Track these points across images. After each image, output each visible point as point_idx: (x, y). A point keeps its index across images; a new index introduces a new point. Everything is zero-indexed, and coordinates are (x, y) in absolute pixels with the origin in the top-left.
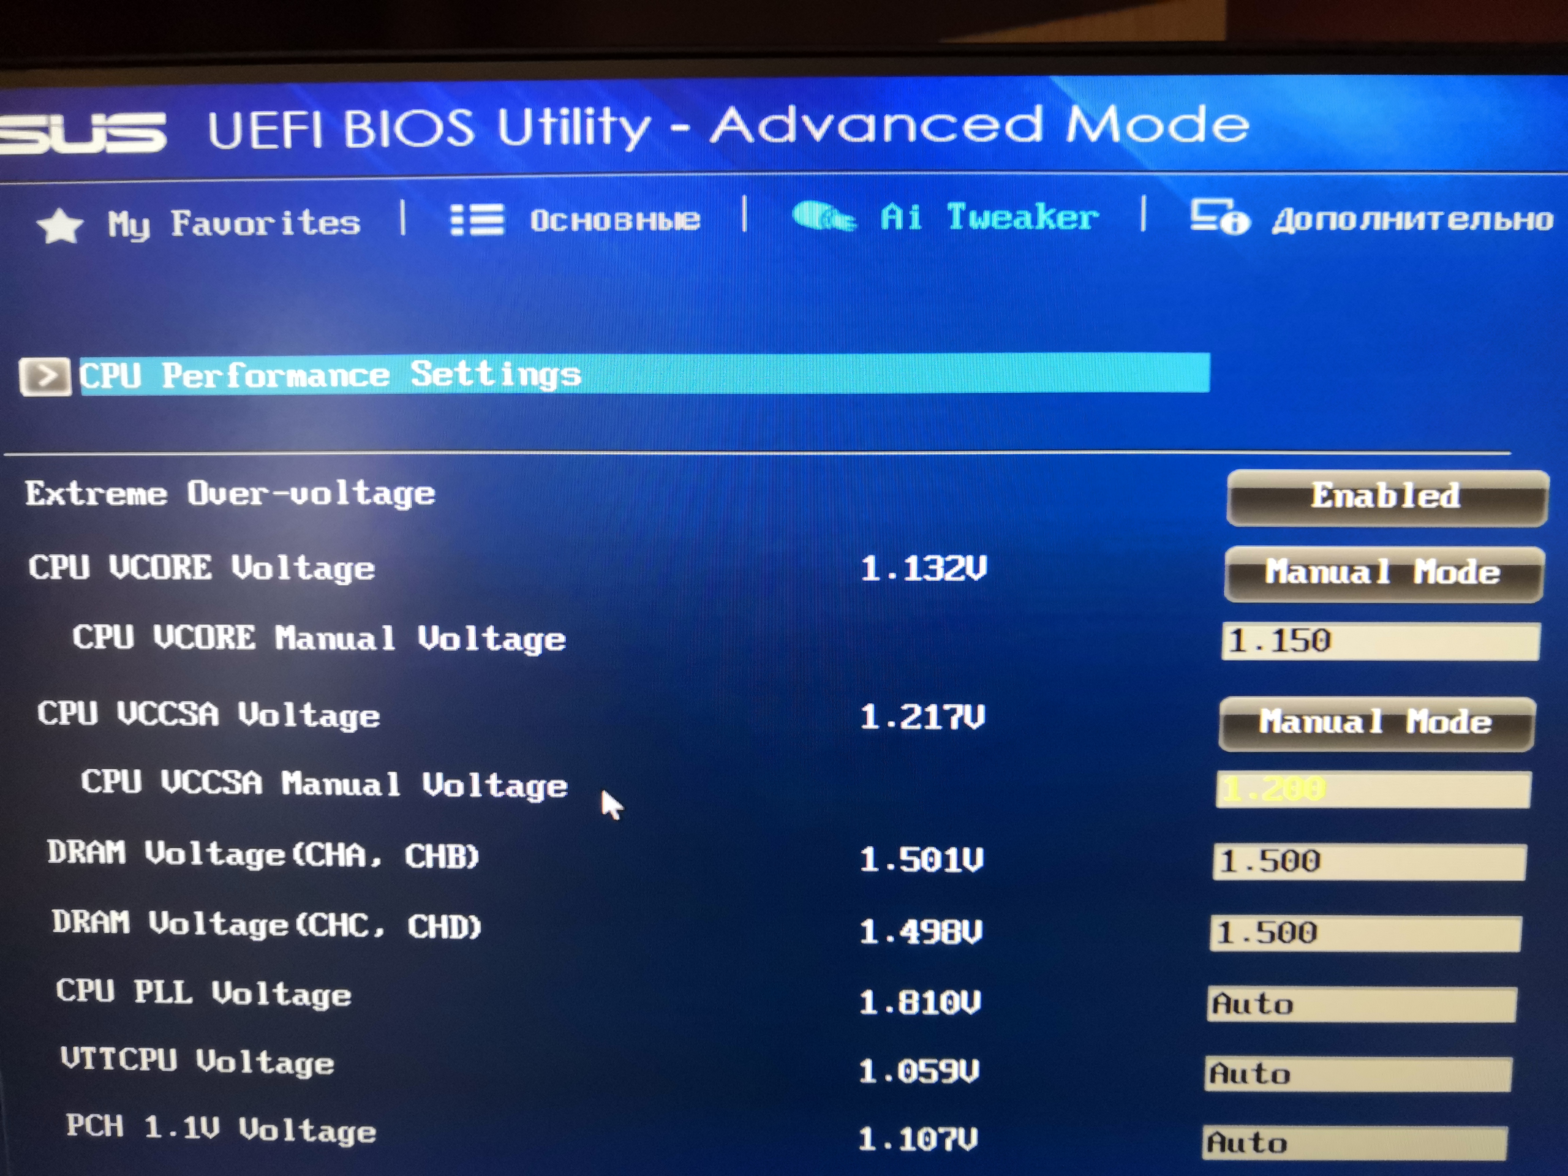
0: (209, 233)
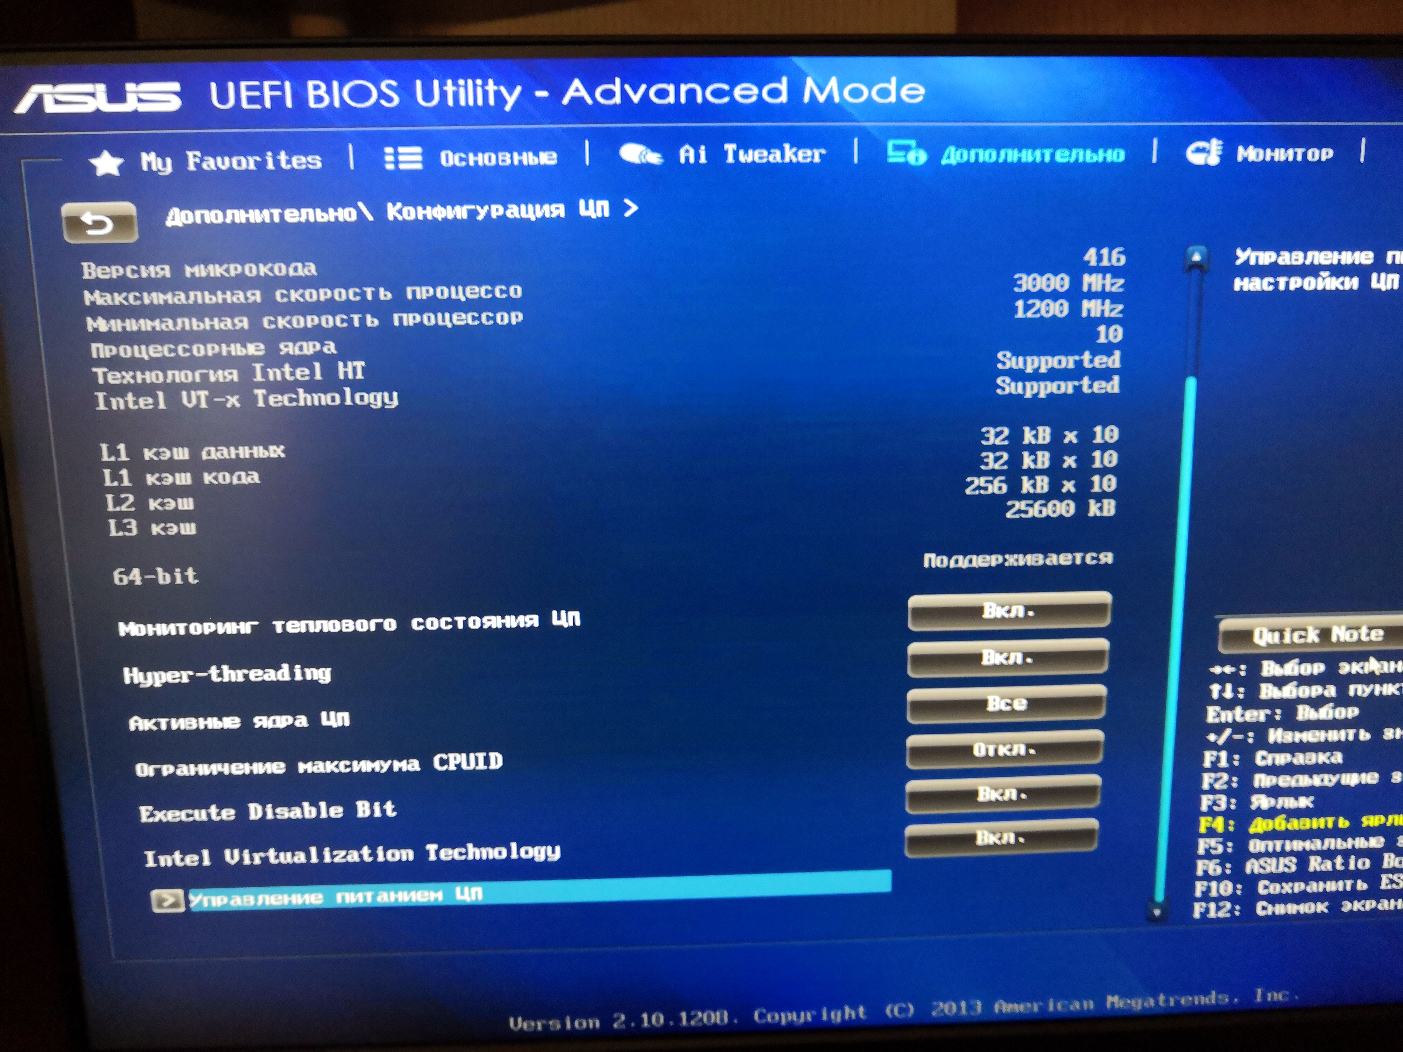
0: (214, 168)
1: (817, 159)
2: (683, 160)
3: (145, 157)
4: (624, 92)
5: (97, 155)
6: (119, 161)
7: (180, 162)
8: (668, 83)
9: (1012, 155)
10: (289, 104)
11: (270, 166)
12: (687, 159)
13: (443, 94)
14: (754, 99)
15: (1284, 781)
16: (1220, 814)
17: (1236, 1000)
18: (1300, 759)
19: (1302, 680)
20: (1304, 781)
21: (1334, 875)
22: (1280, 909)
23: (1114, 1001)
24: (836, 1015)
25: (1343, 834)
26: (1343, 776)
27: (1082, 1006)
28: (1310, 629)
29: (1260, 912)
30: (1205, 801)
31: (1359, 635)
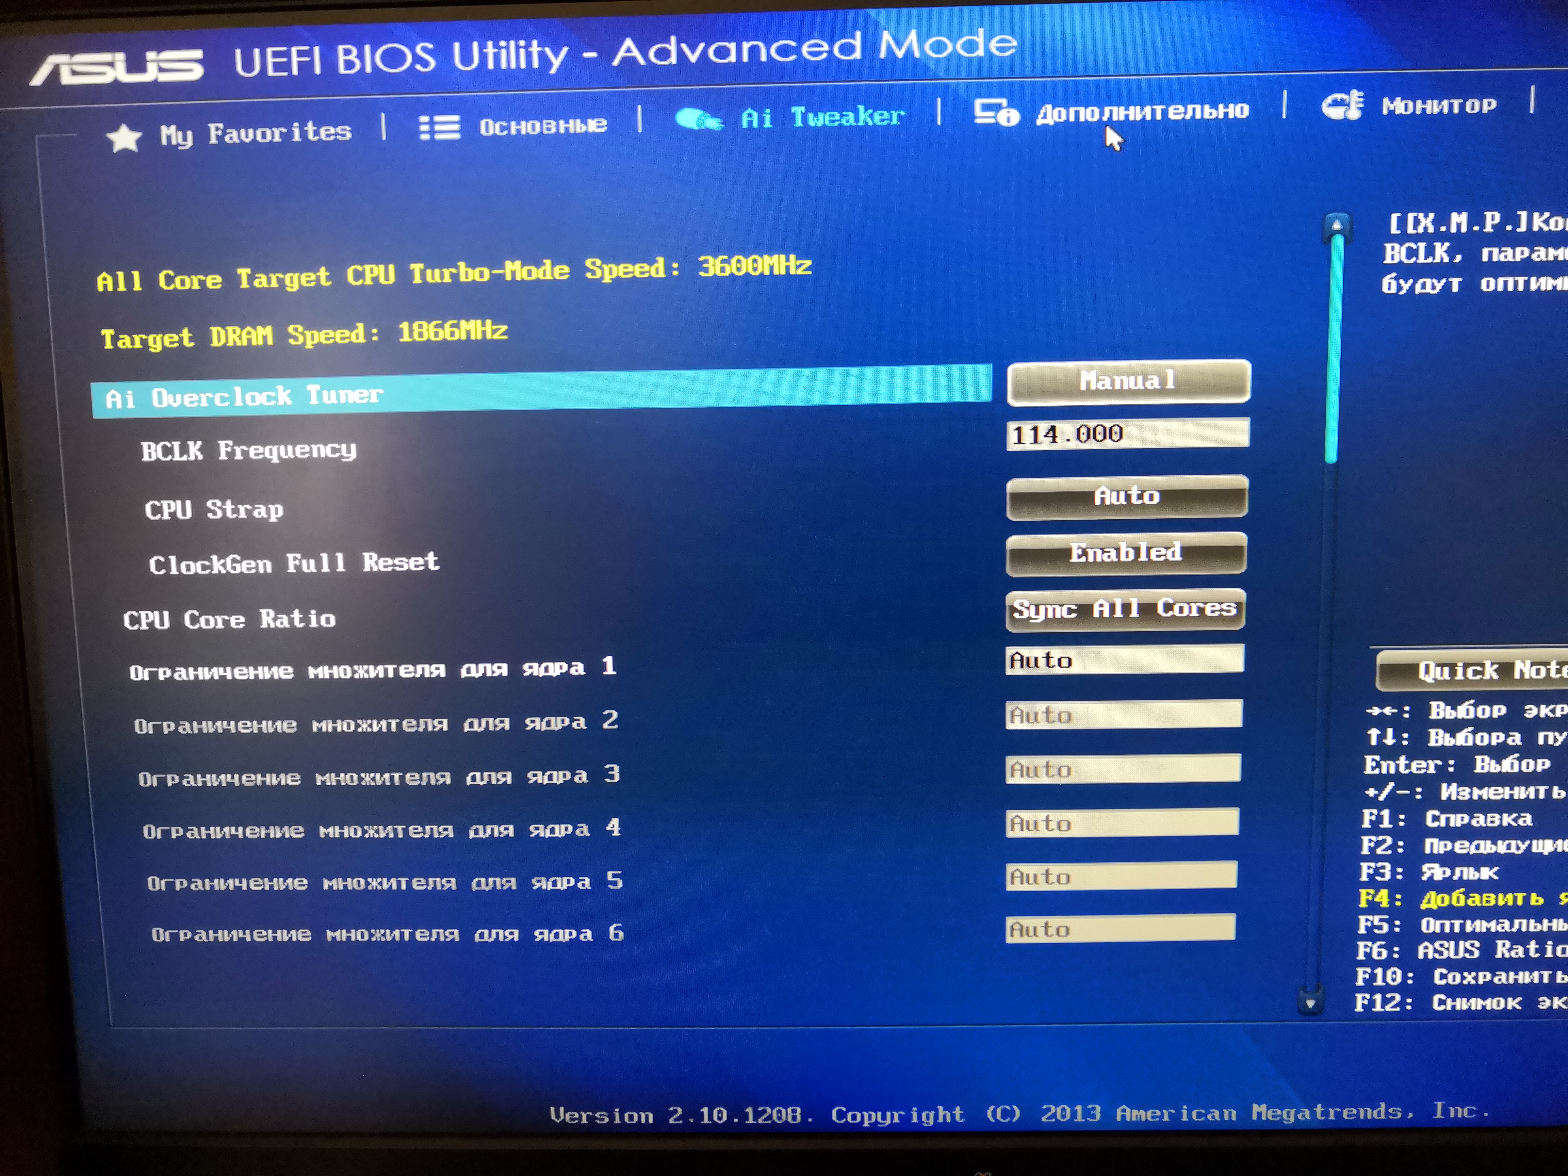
0: (237, 141)
1: (895, 122)
2: (745, 125)
4: (680, 52)
5: (115, 129)
6: (138, 135)
7: (201, 136)
8: (730, 41)
9: (1119, 114)
10: (318, 71)
11: (297, 138)
12: (750, 123)
13: (483, 57)
14: (825, 55)
15: (1461, 847)
16: (1384, 885)
17: (1411, 1115)
18: (1480, 820)
19: (1479, 725)
20: (1486, 847)
21: (1526, 964)
22: (1461, 1004)
23: (1261, 1111)
24: (928, 1118)
25: (1538, 914)
26: (1535, 842)
27: (1222, 1115)
28: (1488, 663)
29: (1436, 1007)
30: (1366, 869)
31: (1548, 671)
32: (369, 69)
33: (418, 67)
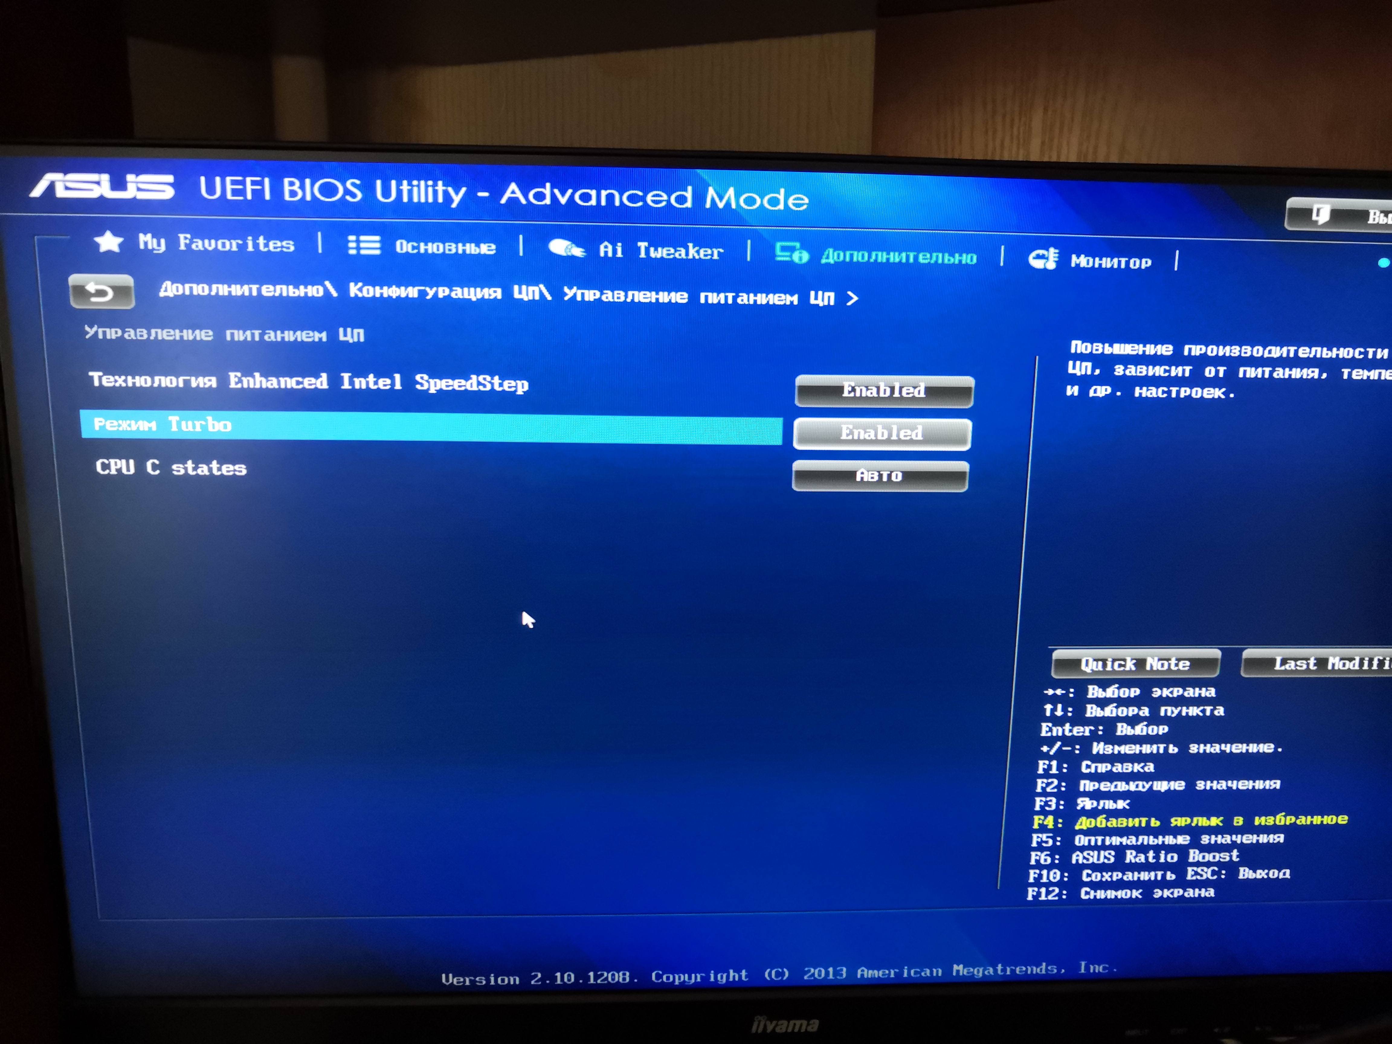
0: (202, 249)
1: (716, 257)
2: (602, 254)
3: (142, 238)
4: (553, 196)
5: (101, 234)
6: (120, 240)
7: (173, 243)
8: (592, 189)
9: (882, 257)
10: (267, 197)
11: (250, 248)
12: (606, 253)
13: (399, 192)
14: (664, 204)
15: (1105, 786)
16: (1051, 813)
17: (1063, 971)
18: (1118, 768)
19: (1121, 702)
20: (1122, 786)
21: (1147, 867)
22: (1101, 894)
23: (959, 969)
24: (722, 977)
25: (1155, 832)
26: (1155, 783)
27: (932, 972)
28: (1129, 659)
29: (1083, 896)
30: (1039, 802)
31: (1169, 665)
32: (308, 198)
33: (348, 198)
